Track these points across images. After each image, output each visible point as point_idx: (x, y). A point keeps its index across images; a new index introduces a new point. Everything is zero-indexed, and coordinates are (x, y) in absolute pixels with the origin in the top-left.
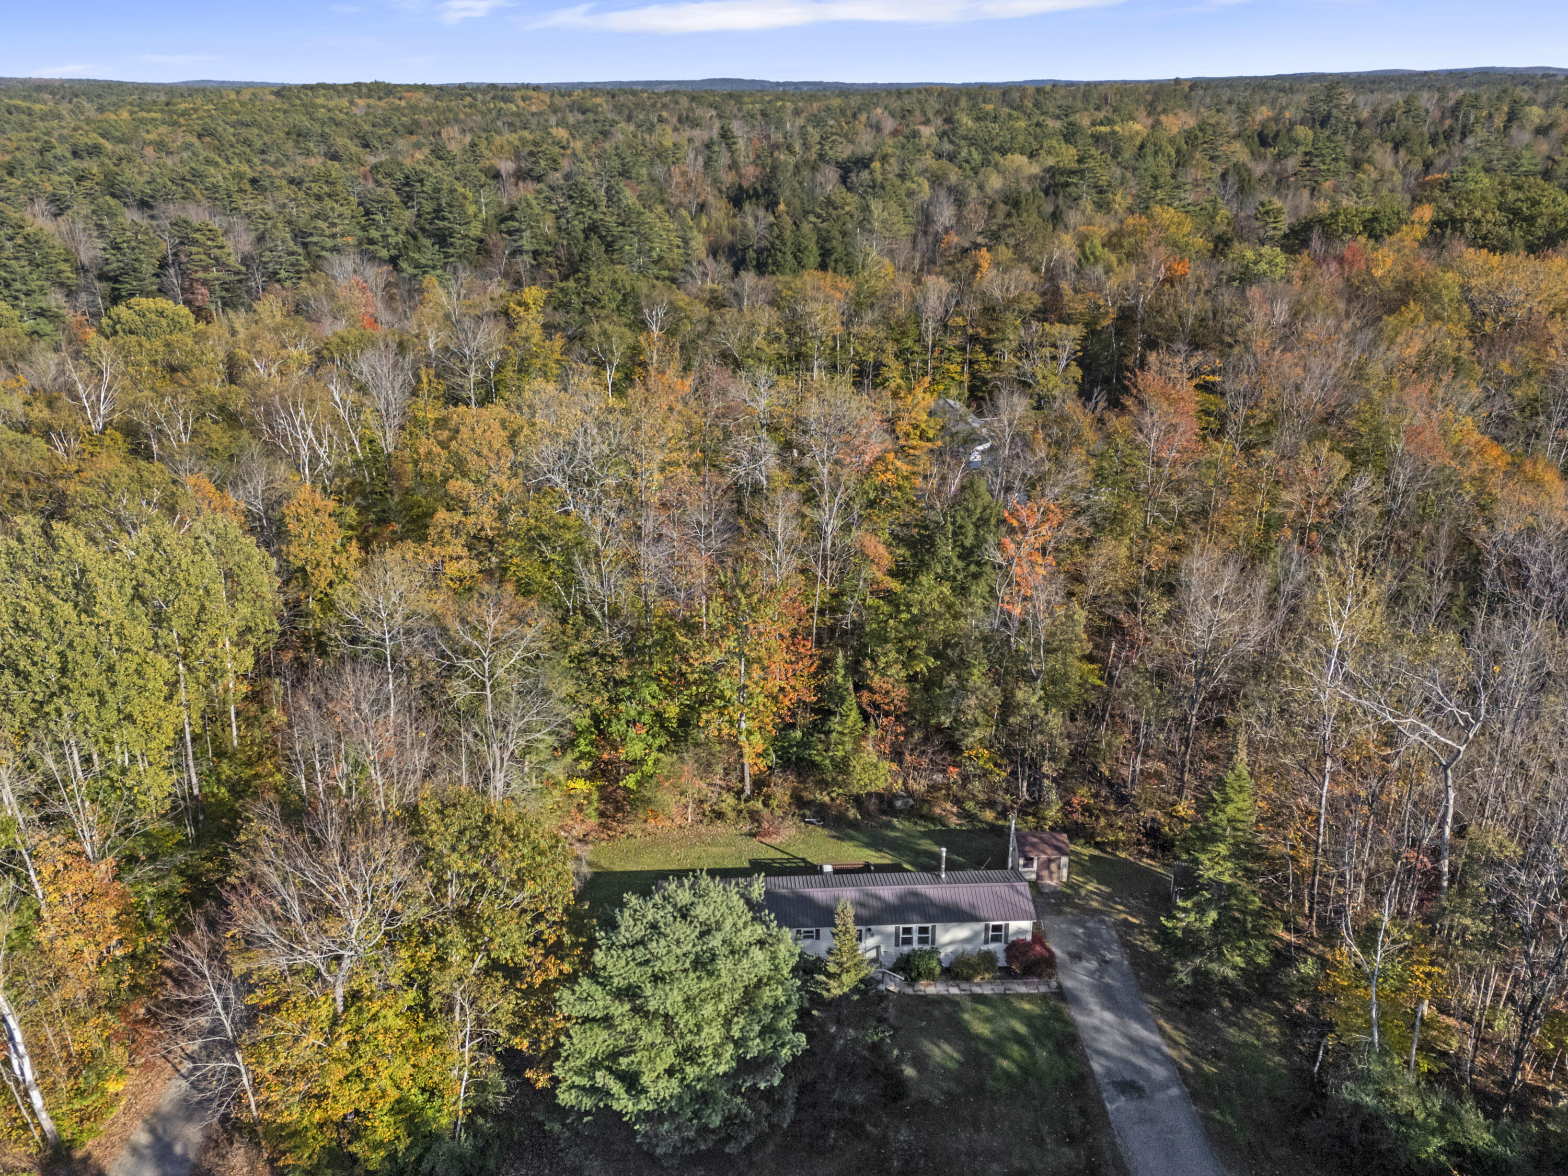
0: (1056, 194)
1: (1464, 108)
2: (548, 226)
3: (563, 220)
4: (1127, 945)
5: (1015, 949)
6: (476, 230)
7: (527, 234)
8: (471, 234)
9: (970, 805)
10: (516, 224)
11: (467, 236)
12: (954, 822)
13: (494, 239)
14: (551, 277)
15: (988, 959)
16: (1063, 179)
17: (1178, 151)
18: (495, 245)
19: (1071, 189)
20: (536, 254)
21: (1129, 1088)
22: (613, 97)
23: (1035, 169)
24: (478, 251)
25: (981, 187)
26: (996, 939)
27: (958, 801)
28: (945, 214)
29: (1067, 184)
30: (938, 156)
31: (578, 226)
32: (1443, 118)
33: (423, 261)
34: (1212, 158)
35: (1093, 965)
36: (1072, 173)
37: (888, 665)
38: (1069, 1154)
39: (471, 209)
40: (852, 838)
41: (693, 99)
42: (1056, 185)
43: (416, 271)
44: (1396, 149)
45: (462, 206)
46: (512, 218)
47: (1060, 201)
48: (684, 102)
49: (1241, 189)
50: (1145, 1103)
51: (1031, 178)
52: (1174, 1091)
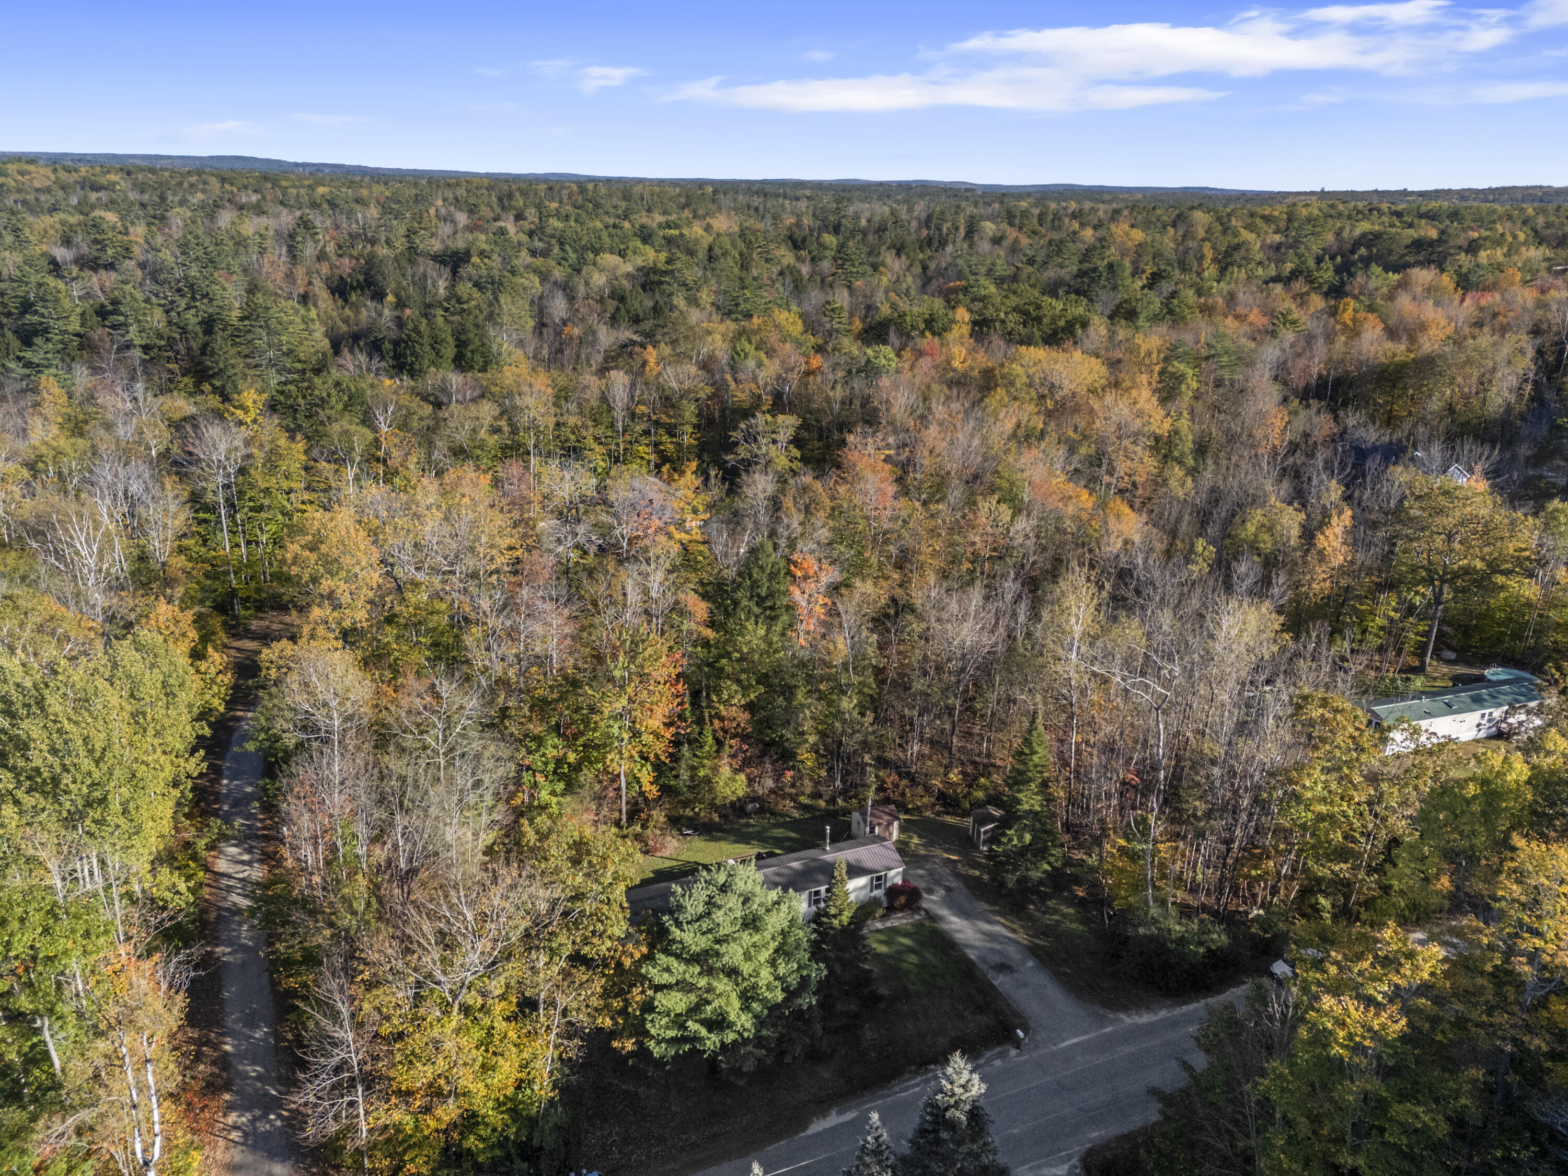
0: (653, 291)
1: (934, 221)
2: (157, 319)
3: (173, 314)
4: (958, 876)
5: (893, 892)
6: (75, 325)
7: (133, 329)
8: (70, 329)
9: (803, 800)
10: (121, 318)
11: (66, 332)
12: (796, 814)
13: (99, 333)
14: (170, 371)
15: (875, 902)
16: (656, 278)
17: (741, 254)
18: (100, 340)
19: (665, 286)
20: (146, 348)
21: (1003, 968)
22: (129, 173)
23: (629, 268)
24: (81, 348)
25: (587, 284)
26: (878, 887)
27: (793, 798)
28: (559, 307)
29: (661, 283)
30: (534, 253)
31: (191, 318)
32: (920, 228)
33: (36, 360)
34: (767, 260)
35: (943, 892)
36: (665, 273)
37: (731, 697)
38: (983, 1019)
39: (66, 303)
40: (724, 839)
41: (223, 180)
42: (652, 283)
43: (27, 371)
44: (898, 254)
45: (57, 300)
46: (116, 312)
47: (658, 296)
48: (214, 183)
49: (796, 287)
50: (1016, 975)
51: (628, 276)
52: (1030, 964)
